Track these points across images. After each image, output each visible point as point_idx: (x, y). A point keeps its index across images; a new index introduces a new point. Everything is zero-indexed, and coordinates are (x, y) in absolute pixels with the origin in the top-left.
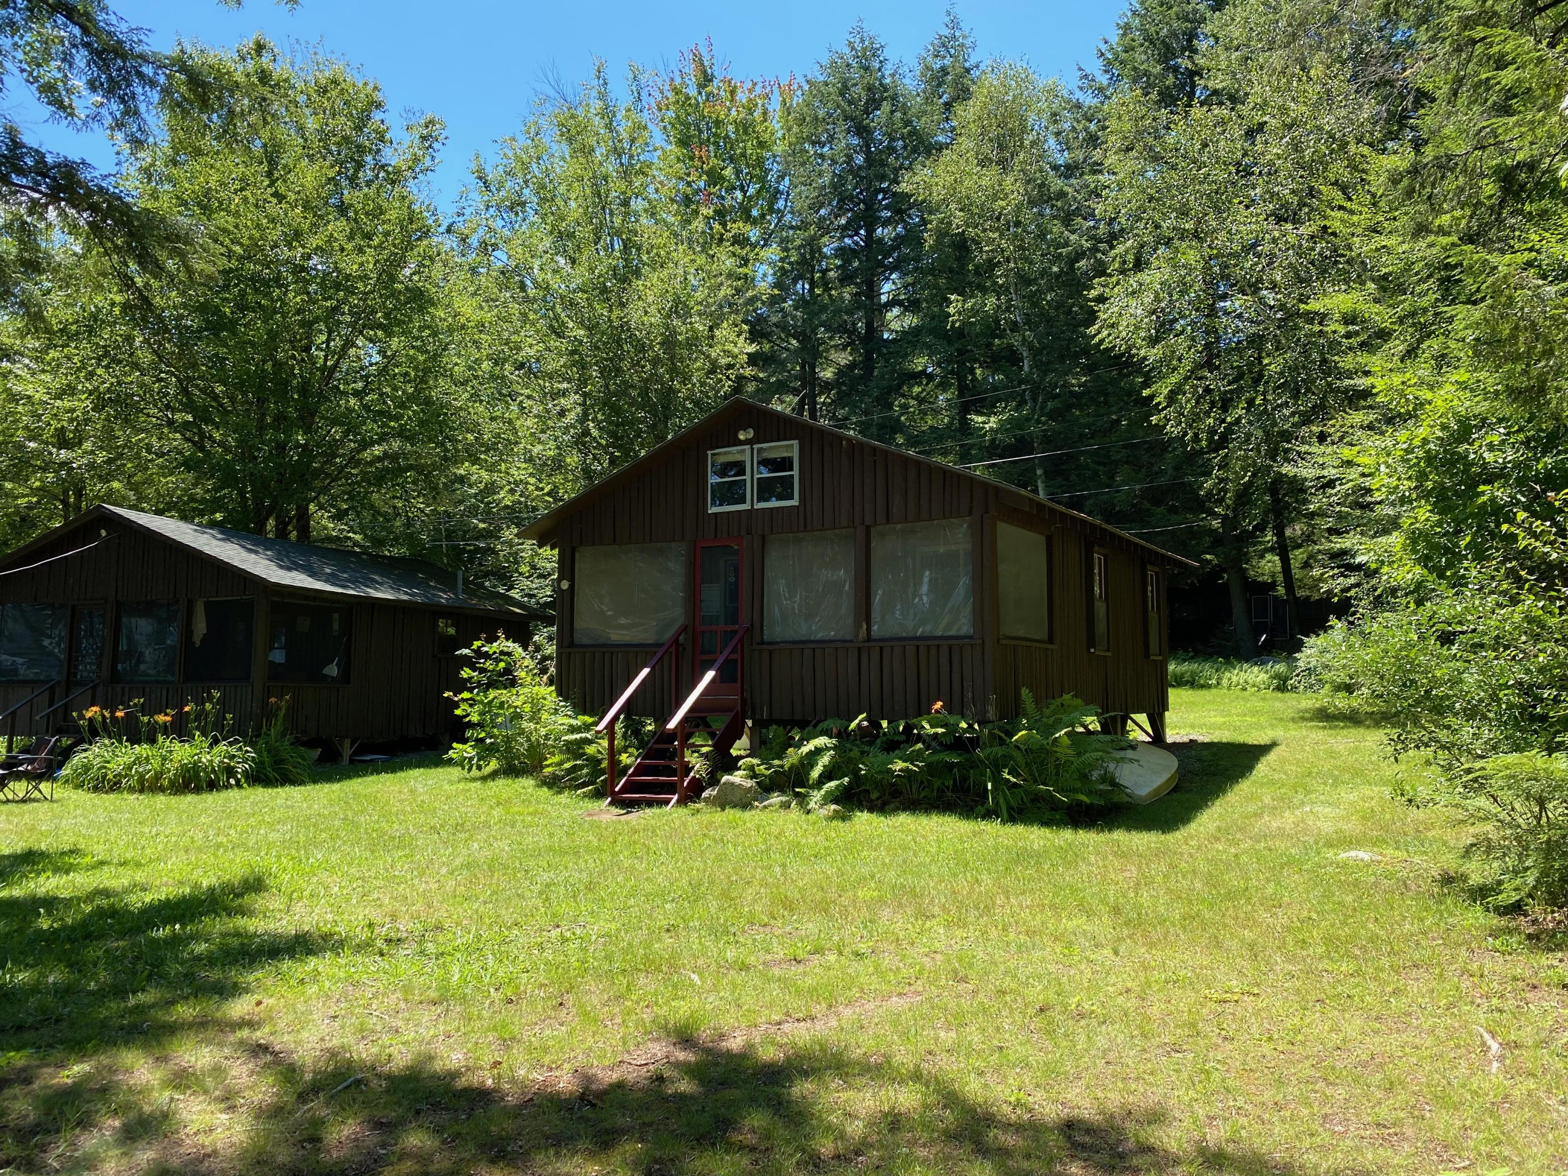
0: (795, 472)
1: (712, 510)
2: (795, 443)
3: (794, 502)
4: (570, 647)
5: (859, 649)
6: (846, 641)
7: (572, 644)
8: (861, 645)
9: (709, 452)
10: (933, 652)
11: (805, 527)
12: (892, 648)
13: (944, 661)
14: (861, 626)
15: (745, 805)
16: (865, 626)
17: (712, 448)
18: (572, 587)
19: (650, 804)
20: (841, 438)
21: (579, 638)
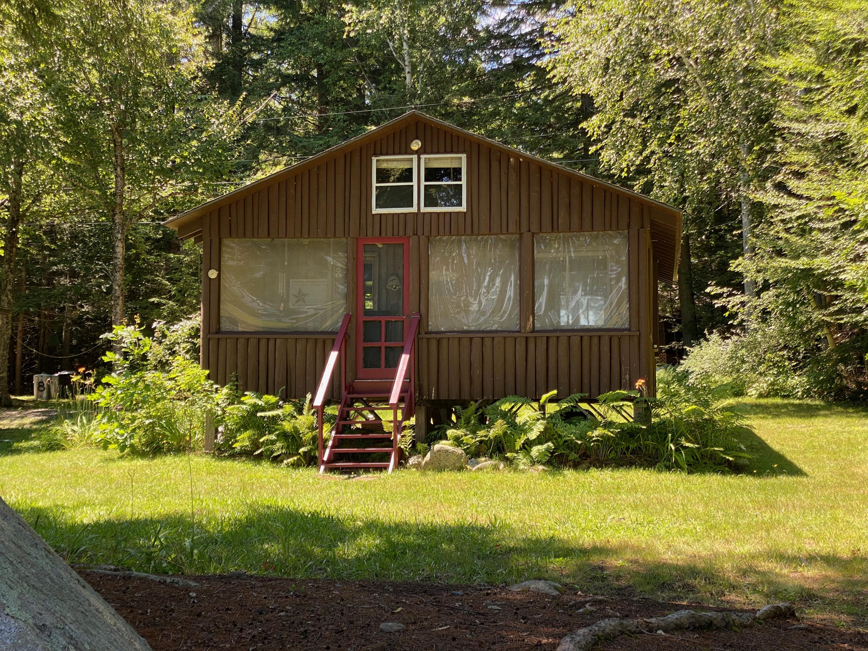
0: (463, 182)
1: (375, 211)
2: (464, 156)
3: (463, 208)
4: (217, 333)
5: (527, 338)
6: (513, 332)
7: (218, 331)
8: (526, 335)
9: (374, 159)
10: (595, 341)
11: (472, 232)
12: (558, 337)
13: (605, 348)
14: (529, 320)
15: (461, 469)
16: (531, 319)
17: (376, 155)
18: (219, 275)
19: (367, 470)
20: (509, 154)
21: (225, 326)
